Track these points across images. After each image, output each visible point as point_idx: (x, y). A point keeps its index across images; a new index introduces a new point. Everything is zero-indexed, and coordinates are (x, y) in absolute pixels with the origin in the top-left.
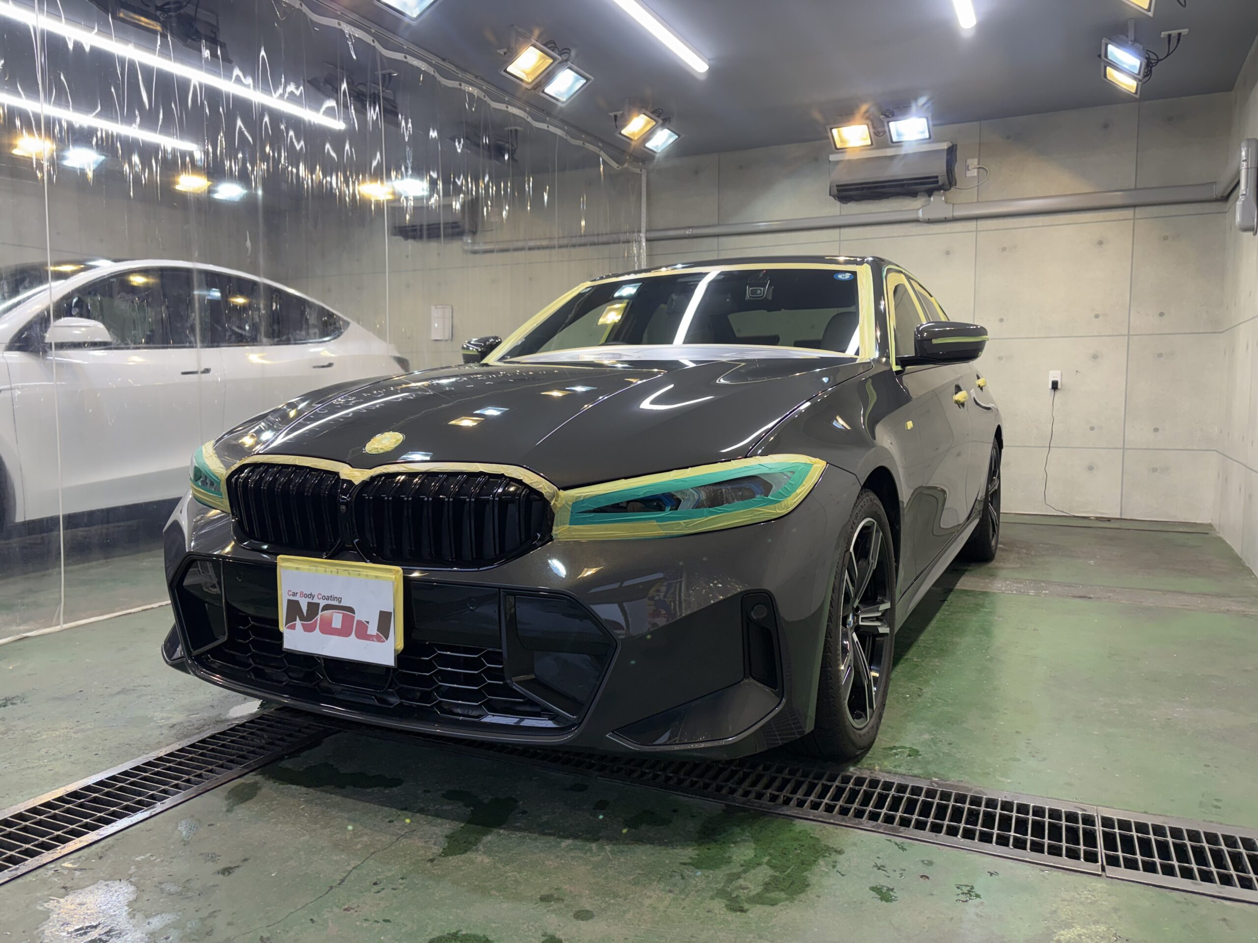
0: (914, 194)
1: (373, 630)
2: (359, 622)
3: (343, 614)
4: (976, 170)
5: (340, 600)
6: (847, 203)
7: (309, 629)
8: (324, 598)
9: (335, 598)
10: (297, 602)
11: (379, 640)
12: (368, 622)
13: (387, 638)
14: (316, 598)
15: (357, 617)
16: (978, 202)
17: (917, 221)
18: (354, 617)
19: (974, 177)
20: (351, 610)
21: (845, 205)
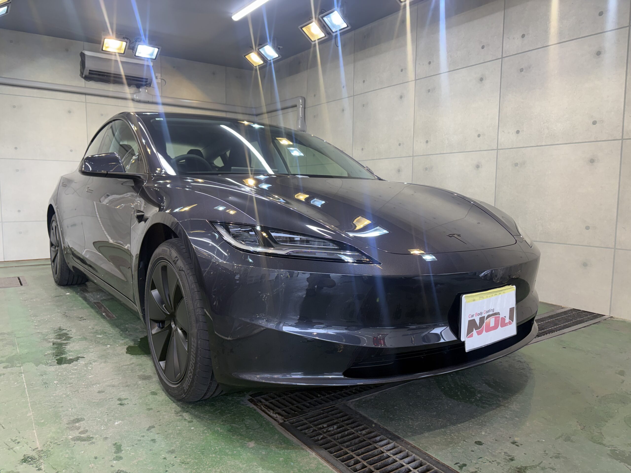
1: (507, 320)
2: (502, 318)
3: (495, 317)
7: (479, 333)
11: (510, 324)
12: (505, 317)
13: (513, 321)
15: (501, 316)
18: (499, 317)
20: (498, 314)
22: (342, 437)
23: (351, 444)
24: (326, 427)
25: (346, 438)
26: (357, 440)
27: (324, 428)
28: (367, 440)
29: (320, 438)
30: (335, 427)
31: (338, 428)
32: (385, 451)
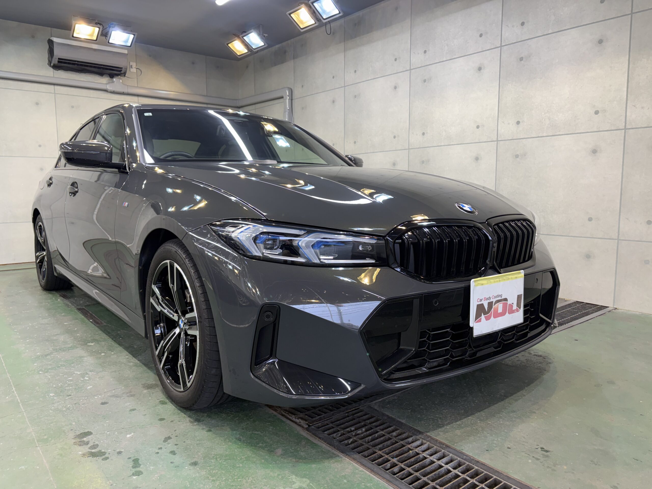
0: (101, 74)
1: (515, 307)
2: (510, 305)
3: (503, 303)
4: (135, 69)
5: (501, 296)
6: (57, 70)
7: (487, 319)
8: (496, 297)
9: (498, 296)
10: (482, 304)
11: (518, 311)
12: (513, 304)
13: (520, 308)
14: (491, 298)
15: (509, 302)
16: (137, 87)
17: (106, 91)
18: (507, 303)
19: (134, 72)
20: (506, 300)
21: (56, 71)
22: (373, 440)
23: (383, 445)
24: (354, 431)
25: (377, 441)
26: (389, 442)
27: (352, 431)
28: (399, 442)
29: (350, 442)
30: (364, 429)
31: (366, 431)
32: (421, 452)
